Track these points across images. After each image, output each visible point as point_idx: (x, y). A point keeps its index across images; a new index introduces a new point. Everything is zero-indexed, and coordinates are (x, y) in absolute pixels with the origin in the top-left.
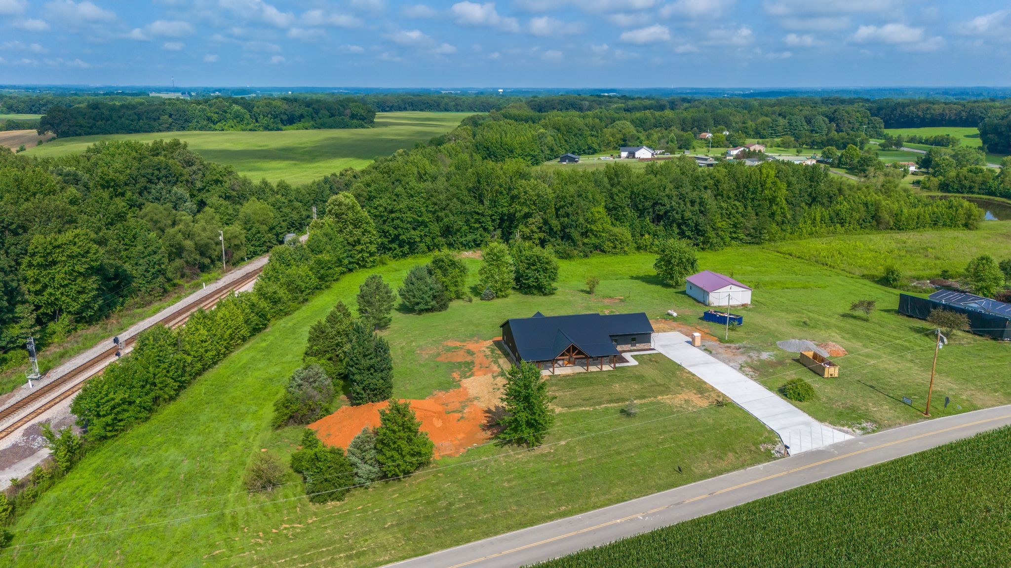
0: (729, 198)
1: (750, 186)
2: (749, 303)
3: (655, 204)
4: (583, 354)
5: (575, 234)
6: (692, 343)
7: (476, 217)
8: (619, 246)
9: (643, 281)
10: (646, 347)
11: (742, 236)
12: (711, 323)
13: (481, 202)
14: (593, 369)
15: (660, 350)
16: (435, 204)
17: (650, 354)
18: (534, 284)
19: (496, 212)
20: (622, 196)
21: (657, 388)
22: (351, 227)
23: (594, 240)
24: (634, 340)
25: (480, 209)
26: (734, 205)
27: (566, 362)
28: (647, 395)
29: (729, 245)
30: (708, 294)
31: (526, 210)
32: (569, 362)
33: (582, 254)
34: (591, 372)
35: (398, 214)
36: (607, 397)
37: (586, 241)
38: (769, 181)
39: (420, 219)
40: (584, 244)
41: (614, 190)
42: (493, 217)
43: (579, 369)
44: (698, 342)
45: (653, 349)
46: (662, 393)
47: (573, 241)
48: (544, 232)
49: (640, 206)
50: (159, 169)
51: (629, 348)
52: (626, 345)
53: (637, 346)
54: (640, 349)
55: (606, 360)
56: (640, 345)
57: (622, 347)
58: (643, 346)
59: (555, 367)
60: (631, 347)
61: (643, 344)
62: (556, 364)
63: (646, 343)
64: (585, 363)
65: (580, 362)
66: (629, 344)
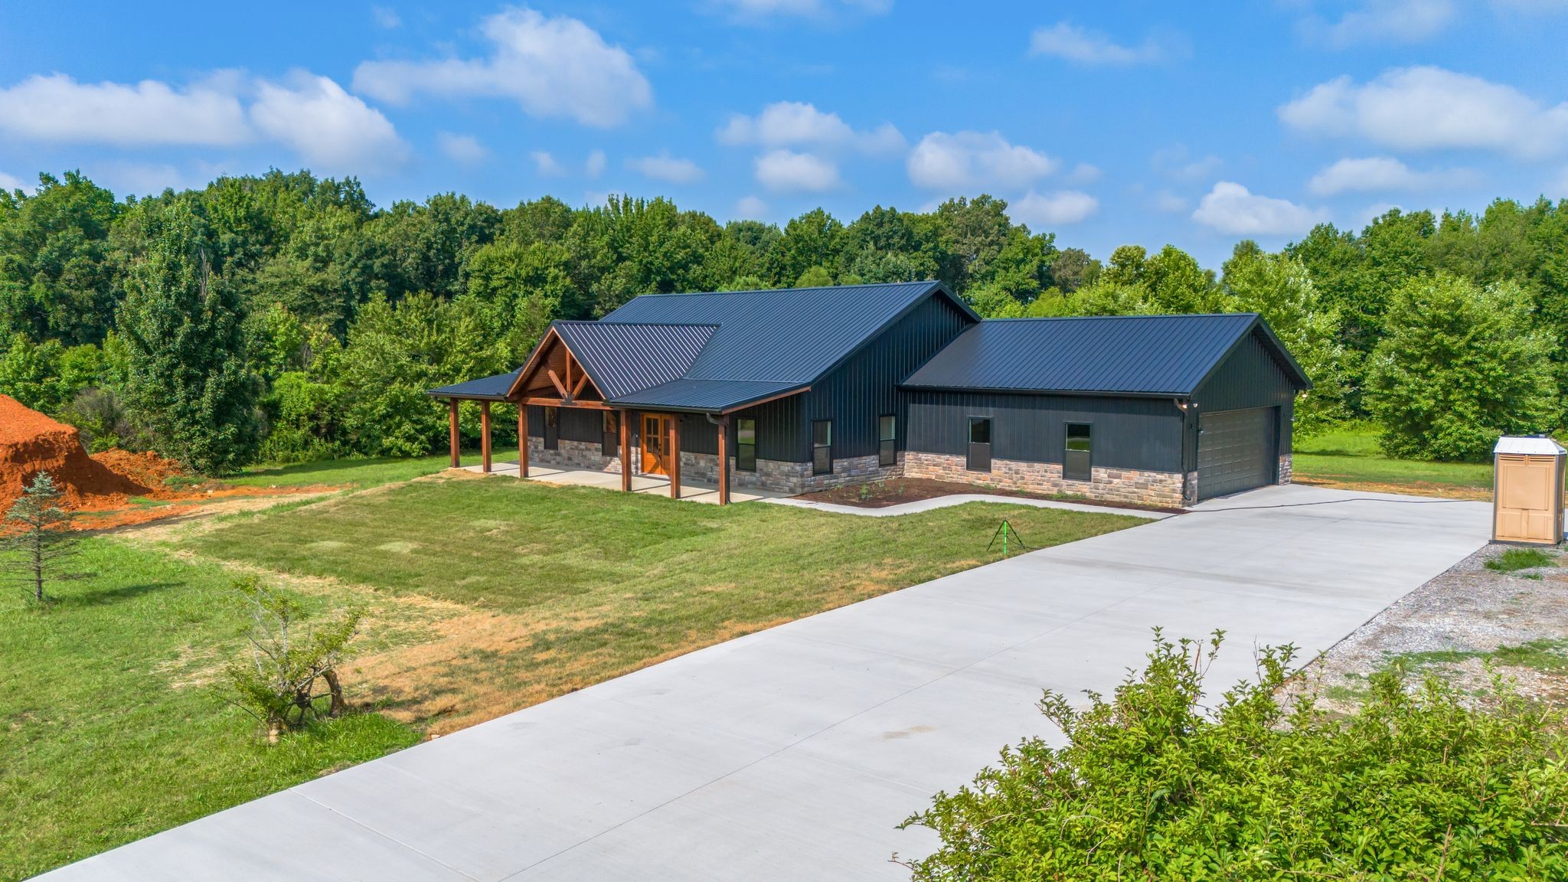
10: (1151, 498)
51: (1055, 485)
52: (1037, 466)
53: (1097, 481)
54: (1117, 499)
55: (788, 475)
56: (1115, 481)
57: (1017, 473)
58: (1138, 485)
59: (613, 470)
60: (1064, 483)
61: (1135, 476)
62: (616, 461)
63: (1155, 469)
64: (709, 474)
65: (692, 465)
66: (1057, 462)
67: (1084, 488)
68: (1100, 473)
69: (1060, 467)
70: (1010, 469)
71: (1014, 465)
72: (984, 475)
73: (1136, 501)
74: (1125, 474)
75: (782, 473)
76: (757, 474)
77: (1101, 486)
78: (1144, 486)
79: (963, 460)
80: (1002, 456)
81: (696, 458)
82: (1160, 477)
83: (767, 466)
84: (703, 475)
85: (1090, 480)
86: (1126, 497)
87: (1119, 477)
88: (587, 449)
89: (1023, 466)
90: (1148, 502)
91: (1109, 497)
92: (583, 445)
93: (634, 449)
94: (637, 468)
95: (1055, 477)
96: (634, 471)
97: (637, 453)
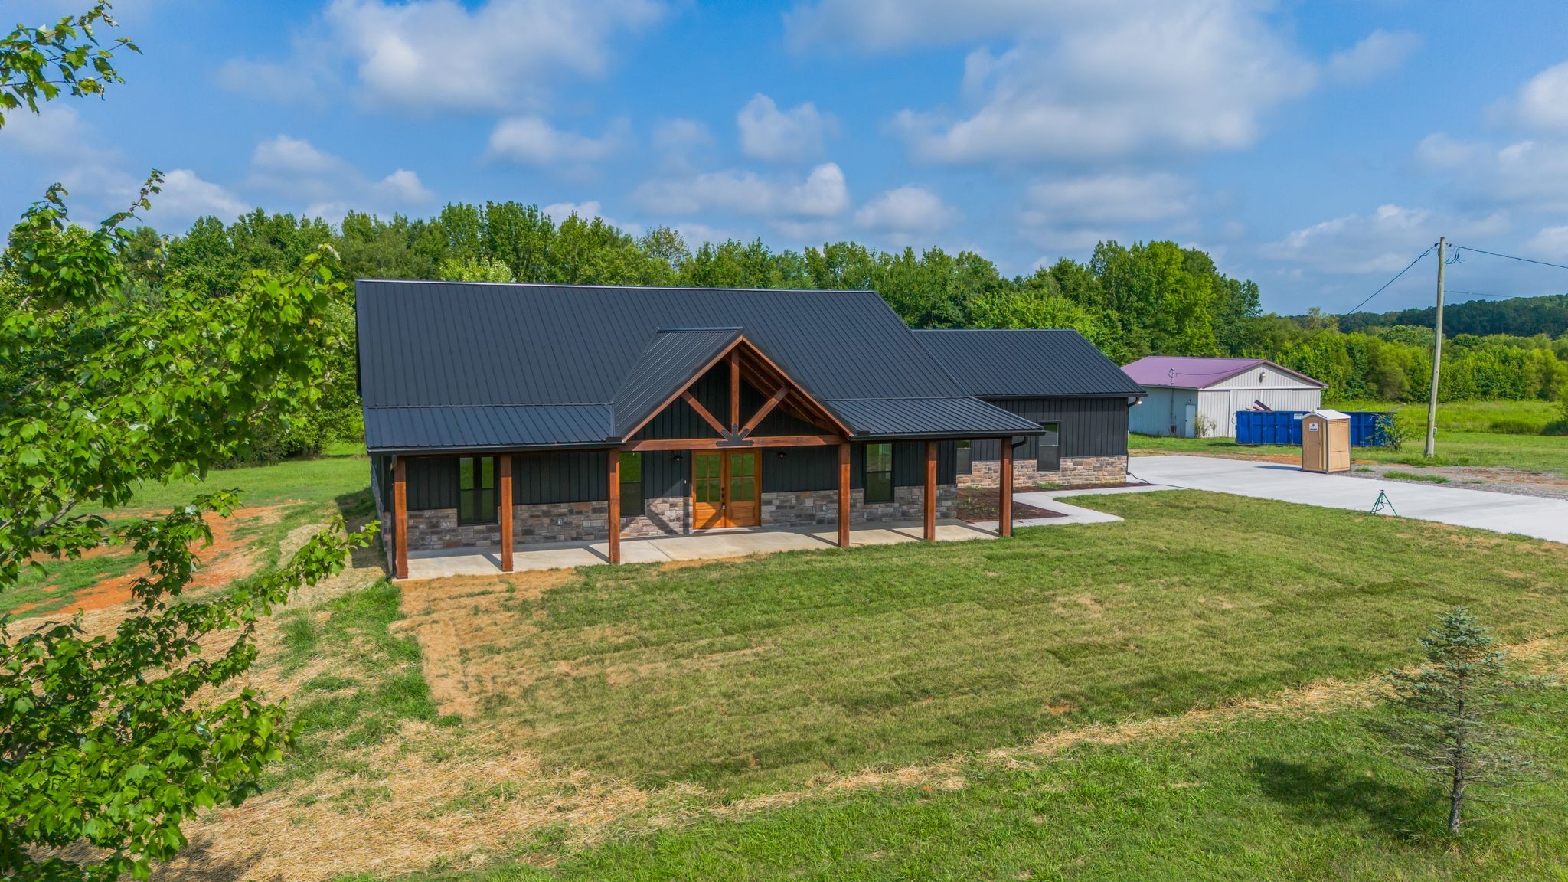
10: (1105, 477)
14: (877, 538)
27: (705, 510)
30: (1191, 395)
32: (725, 511)
34: (869, 548)
43: (789, 541)
44: (1339, 450)
51: (1030, 478)
53: (1065, 470)
54: (1081, 482)
56: (1079, 467)
58: (1095, 469)
59: (634, 535)
60: (1038, 475)
61: (1093, 461)
62: (642, 521)
63: (1107, 454)
64: (820, 514)
65: (792, 507)
66: (1030, 458)
67: (1055, 477)
68: (1067, 463)
69: (1034, 462)
70: (989, 469)
72: (965, 478)
73: (1094, 482)
74: (1086, 461)
76: (896, 505)
77: (1068, 472)
78: (1100, 469)
80: (980, 460)
81: (797, 498)
82: (1112, 460)
83: (911, 493)
84: (812, 517)
85: (1059, 469)
86: (1087, 479)
87: (1081, 464)
88: (571, 512)
90: (1103, 481)
91: (1075, 482)
92: (563, 508)
93: (680, 500)
94: (686, 525)
95: (1030, 471)
96: (680, 530)
97: (686, 505)
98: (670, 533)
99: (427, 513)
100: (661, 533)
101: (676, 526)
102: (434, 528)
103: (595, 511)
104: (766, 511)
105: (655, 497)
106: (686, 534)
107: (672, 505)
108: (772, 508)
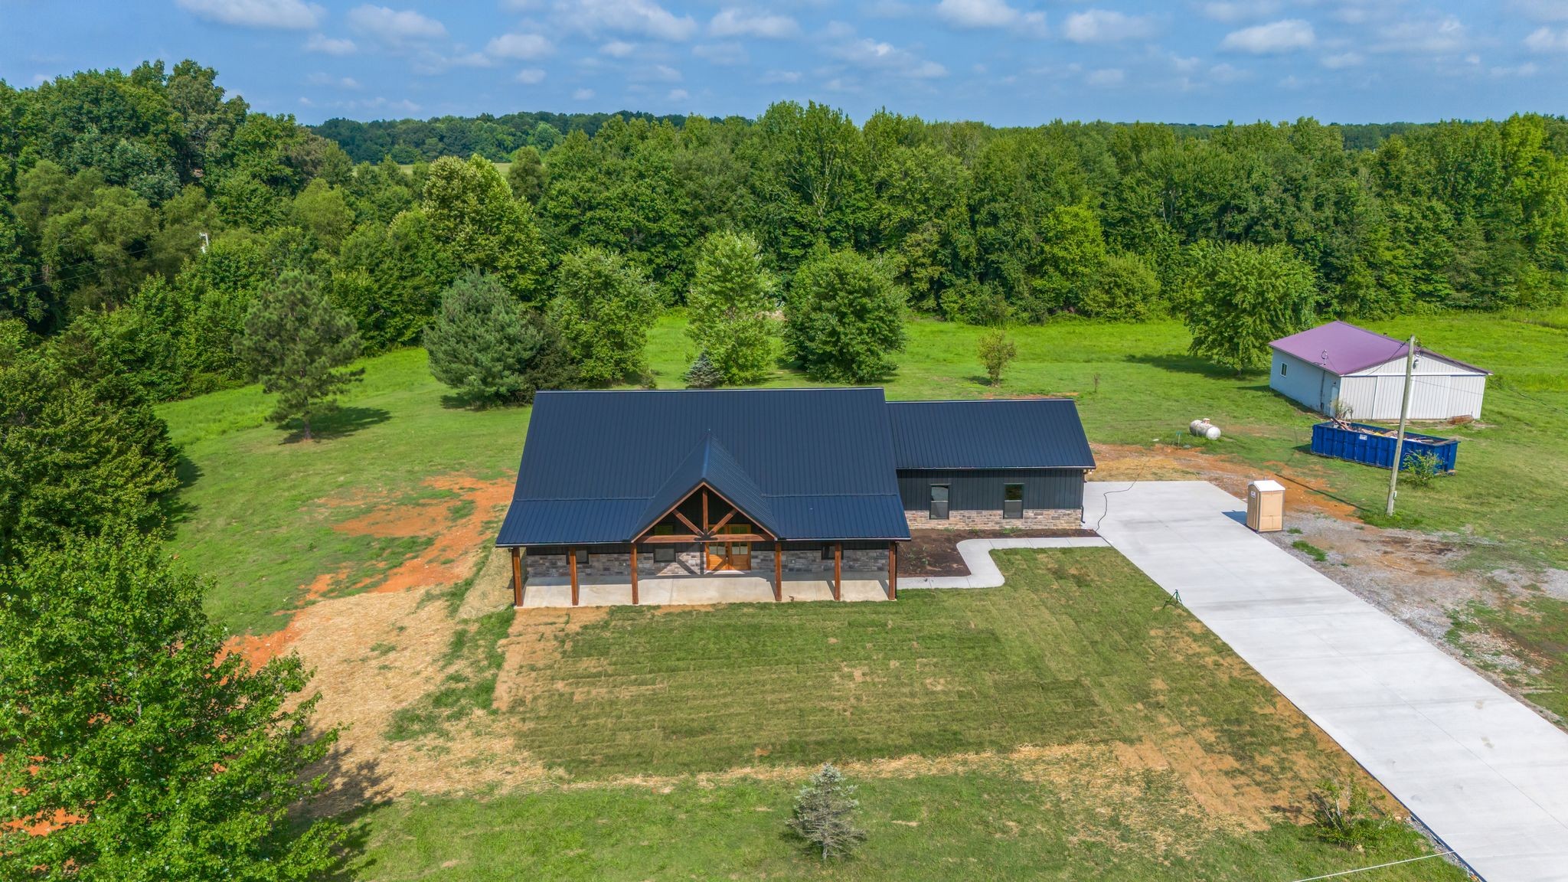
0: (1416, 192)
1: (1476, 167)
2: (1477, 415)
3: (1224, 209)
4: (756, 530)
5: (1012, 268)
6: (1248, 520)
7: (794, 231)
8: (1122, 300)
9: (1158, 365)
10: (1062, 525)
11: (1445, 289)
12: (1337, 463)
13: (808, 199)
14: (810, 591)
15: (1114, 536)
16: (695, 196)
17: (1065, 551)
18: (828, 349)
19: (839, 222)
20: (1143, 191)
21: (1034, 699)
22: (469, 228)
23: (1057, 281)
24: (1013, 493)
25: (805, 213)
26: (1431, 209)
27: (715, 560)
28: (971, 735)
29: (1411, 312)
30: (1335, 379)
31: (905, 213)
32: (728, 560)
33: (1025, 315)
34: (793, 604)
35: (599, 213)
36: (778, 730)
37: (1038, 283)
38: (1527, 154)
39: (654, 227)
40: (1034, 292)
41: (1128, 180)
42: (833, 234)
43: (754, 589)
44: (1272, 514)
45: (1092, 534)
46: (1041, 730)
47: (1004, 282)
48: (941, 263)
49: (1188, 218)
50: (96, 102)
51: (997, 523)
52: (984, 512)
53: (1027, 518)
54: (1040, 528)
55: (876, 559)
56: (1040, 517)
57: (969, 518)
58: (1053, 518)
59: (670, 573)
60: (1004, 521)
61: (1052, 512)
62: (674, 565)
63: (1064, 508)
64: (791, 565)
65: (772, 560)
66: (998, 509)
67: (1018, 524)
68: (1029, 513)
69: (1001, 512)
70: (964, 516)
71: (966, 513)
72: (943, 522)
73: (1052, 527)
74: (1045, 512)
75: (871, 558)
77: (1030, 520)
78: (1058, 518)
79: (927, 513)
80: (957, 509)
82: (1068, 512)
83: (856, 554)
85: (1022, 517)
86: (1046, 526)
87: (1041, 514)
89: (973, 513)
90: (1060, 527)
91: (1035, 527)
93: (698, 554)
94: (702, 569)
95: (997, 518)
96: (698, 571)
97: (702, 557)
98: (692, 574)
99: (550, 557)
100: (686, 573)
101: (697, 570)
102: (554, 565)
103: (645, 558)
104: (754, 562)
105: (682, 552)
106: (702, 575)
107: (693, 557)
108: (759, 561)
